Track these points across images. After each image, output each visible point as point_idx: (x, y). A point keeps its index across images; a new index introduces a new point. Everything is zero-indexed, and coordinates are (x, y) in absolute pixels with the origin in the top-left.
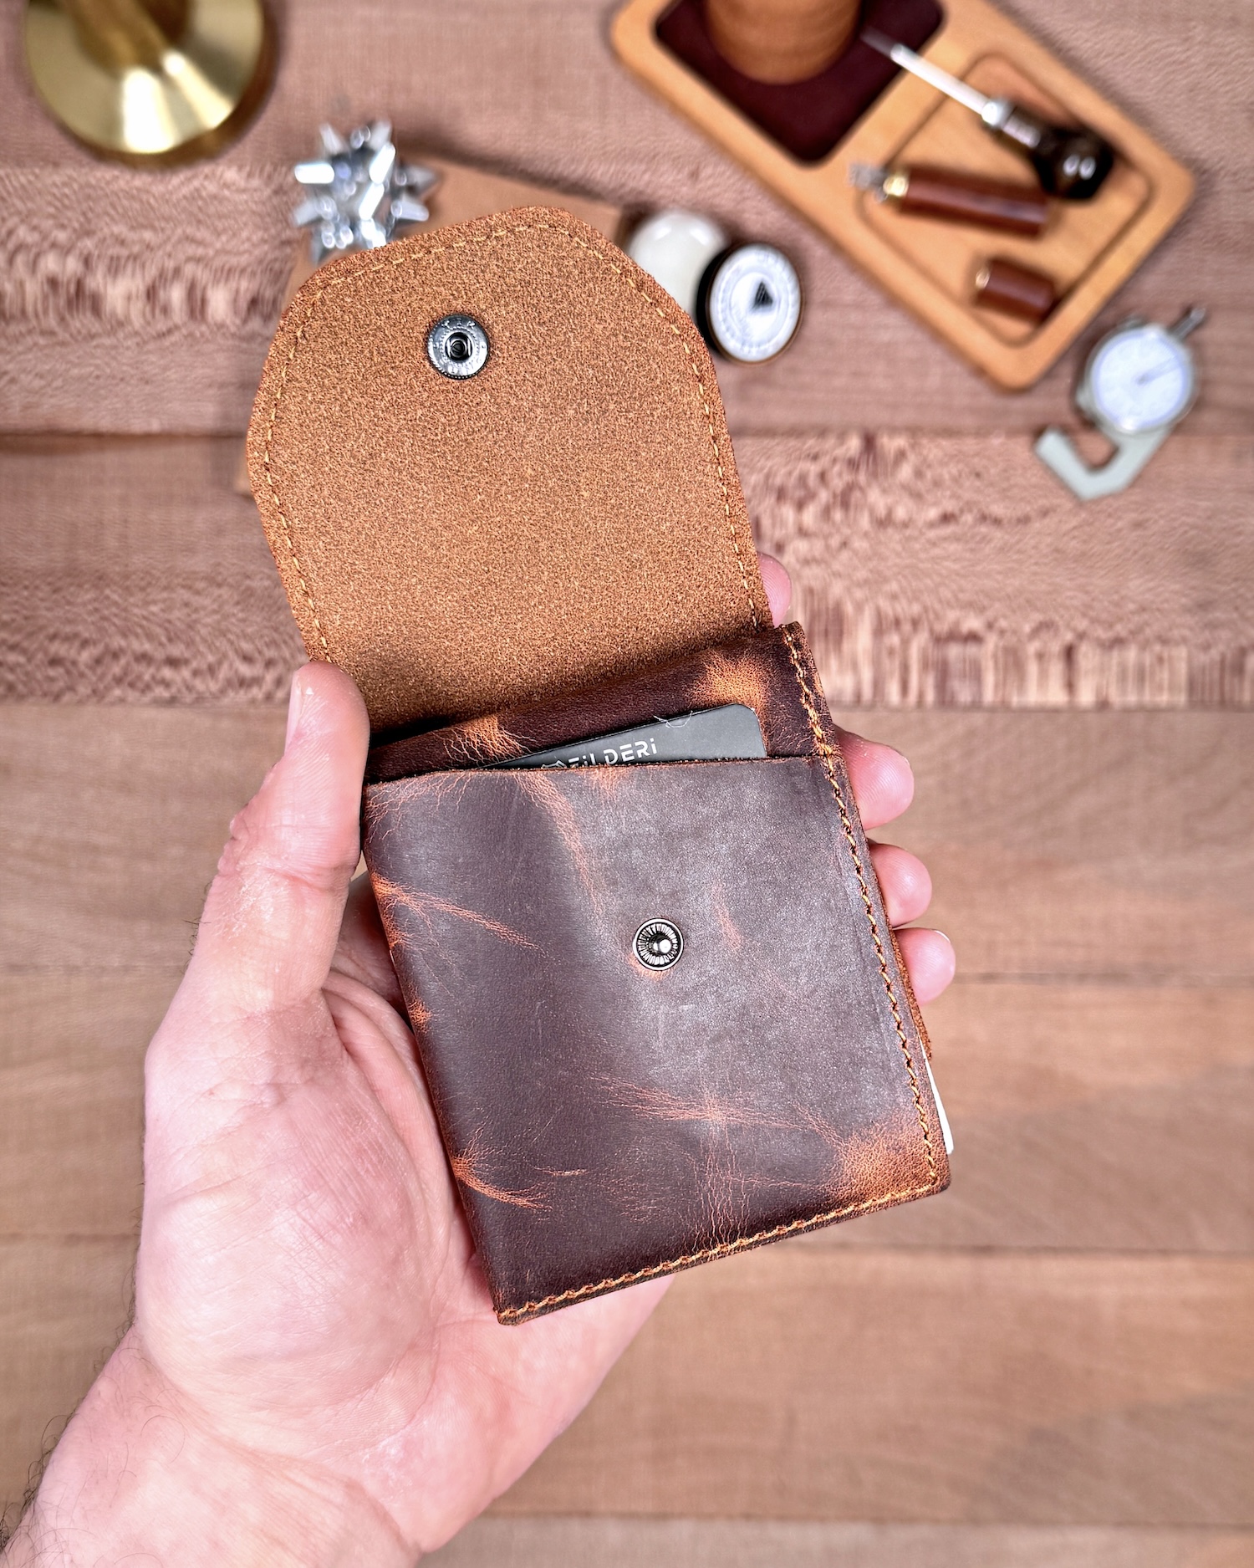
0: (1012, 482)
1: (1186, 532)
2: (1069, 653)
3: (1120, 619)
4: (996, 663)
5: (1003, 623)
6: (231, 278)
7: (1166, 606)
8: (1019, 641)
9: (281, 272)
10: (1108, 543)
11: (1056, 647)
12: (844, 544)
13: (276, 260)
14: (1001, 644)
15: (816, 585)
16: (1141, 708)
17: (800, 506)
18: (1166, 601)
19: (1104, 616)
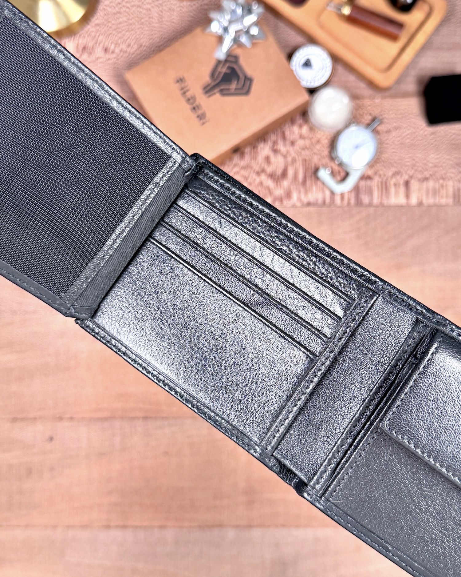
0: (384, 116)
1: (451, 136)
2: (407, 184)
3: (427, 170)
4: (378, 188)
5: (381, 172)
6: (76, 38)
7: (444, 165)
8: (387, 179)
9: (95, 36)
10: (422, 140)
11: (402, 182)
12: (318, 141)
13: (92, 32)
14: (380, 180)
15: (307, 158)
16: (435, 205)
17: (301, 126)
18: (444, 163)
19: (420, 169)
